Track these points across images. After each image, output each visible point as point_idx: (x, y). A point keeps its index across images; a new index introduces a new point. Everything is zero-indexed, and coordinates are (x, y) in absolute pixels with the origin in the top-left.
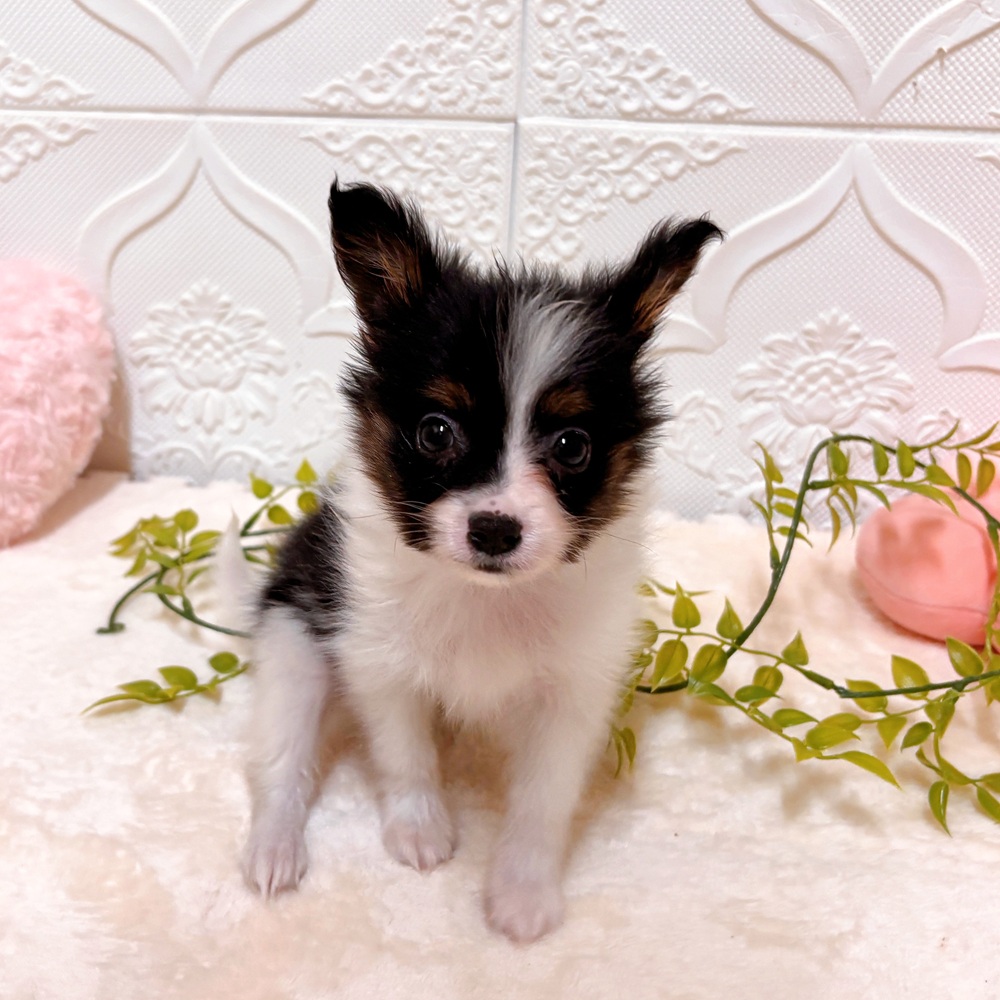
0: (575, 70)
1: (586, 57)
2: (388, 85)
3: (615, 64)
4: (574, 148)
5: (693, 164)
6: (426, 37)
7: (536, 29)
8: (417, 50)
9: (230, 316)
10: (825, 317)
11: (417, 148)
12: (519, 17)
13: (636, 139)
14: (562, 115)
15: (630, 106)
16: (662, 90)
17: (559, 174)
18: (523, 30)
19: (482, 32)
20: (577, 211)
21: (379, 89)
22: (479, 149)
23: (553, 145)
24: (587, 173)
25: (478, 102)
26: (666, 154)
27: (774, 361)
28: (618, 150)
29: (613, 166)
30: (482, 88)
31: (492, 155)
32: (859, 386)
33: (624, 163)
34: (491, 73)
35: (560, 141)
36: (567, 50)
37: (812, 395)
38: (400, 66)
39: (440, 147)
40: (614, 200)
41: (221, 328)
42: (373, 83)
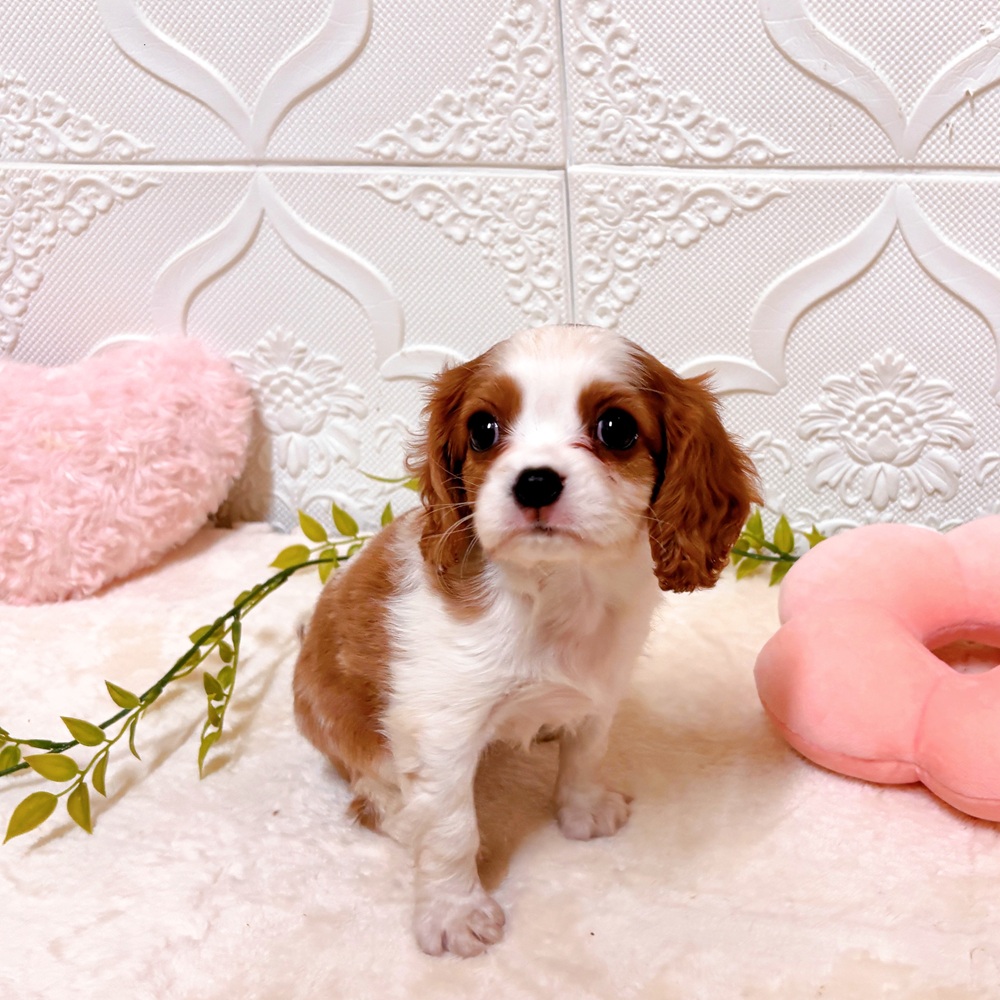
0: (616, 118)
1: (625, 104)
2: (438, 134)
3: (653, 111)
4: (622, 195)
5: (738, 209)
6: (470, 87)
7: (574, 77)
8: (463, 100)
9: (306, 361)
10: (879, 357)
11: (473, 195)
12: (557, 66)
13: (681, 186)
14: (607, 163)
15: (671, 153)
16: (701, 136)
17: (611, 220)
18: (563, 79)
19: (524, 83)
20: (631, 256)
21: (429, 139)
22: (532, 196)
23: (601, 192)
24: (638, 220)
25: (526, 150)
26: (711, 200)
27: (833, 401)
28: (664, 197)
29: (661, 213)
30: (529, 137)
31: (544, 202)
32: (919, 424)
33: (671, 209)
34: (536, 122)
35: (608, 189)
36: (607, 98)
37: (873, 434)
38: (448, 116)
39: (494, 194)
40: (665, 244)
41: (298, 373)
42: (424, 133)
